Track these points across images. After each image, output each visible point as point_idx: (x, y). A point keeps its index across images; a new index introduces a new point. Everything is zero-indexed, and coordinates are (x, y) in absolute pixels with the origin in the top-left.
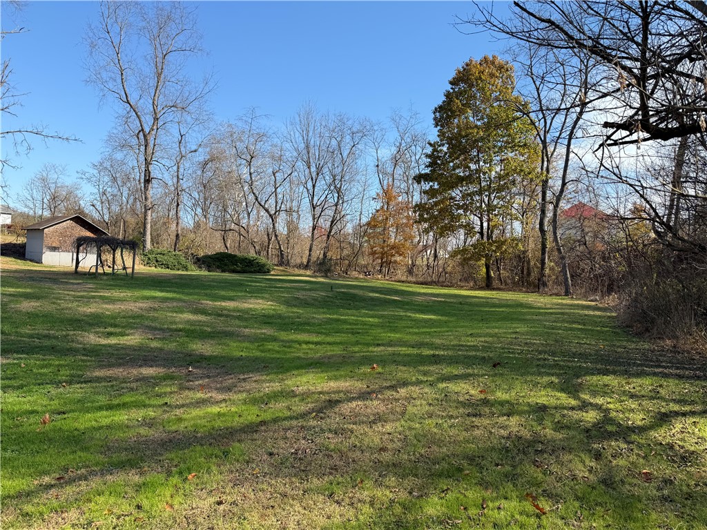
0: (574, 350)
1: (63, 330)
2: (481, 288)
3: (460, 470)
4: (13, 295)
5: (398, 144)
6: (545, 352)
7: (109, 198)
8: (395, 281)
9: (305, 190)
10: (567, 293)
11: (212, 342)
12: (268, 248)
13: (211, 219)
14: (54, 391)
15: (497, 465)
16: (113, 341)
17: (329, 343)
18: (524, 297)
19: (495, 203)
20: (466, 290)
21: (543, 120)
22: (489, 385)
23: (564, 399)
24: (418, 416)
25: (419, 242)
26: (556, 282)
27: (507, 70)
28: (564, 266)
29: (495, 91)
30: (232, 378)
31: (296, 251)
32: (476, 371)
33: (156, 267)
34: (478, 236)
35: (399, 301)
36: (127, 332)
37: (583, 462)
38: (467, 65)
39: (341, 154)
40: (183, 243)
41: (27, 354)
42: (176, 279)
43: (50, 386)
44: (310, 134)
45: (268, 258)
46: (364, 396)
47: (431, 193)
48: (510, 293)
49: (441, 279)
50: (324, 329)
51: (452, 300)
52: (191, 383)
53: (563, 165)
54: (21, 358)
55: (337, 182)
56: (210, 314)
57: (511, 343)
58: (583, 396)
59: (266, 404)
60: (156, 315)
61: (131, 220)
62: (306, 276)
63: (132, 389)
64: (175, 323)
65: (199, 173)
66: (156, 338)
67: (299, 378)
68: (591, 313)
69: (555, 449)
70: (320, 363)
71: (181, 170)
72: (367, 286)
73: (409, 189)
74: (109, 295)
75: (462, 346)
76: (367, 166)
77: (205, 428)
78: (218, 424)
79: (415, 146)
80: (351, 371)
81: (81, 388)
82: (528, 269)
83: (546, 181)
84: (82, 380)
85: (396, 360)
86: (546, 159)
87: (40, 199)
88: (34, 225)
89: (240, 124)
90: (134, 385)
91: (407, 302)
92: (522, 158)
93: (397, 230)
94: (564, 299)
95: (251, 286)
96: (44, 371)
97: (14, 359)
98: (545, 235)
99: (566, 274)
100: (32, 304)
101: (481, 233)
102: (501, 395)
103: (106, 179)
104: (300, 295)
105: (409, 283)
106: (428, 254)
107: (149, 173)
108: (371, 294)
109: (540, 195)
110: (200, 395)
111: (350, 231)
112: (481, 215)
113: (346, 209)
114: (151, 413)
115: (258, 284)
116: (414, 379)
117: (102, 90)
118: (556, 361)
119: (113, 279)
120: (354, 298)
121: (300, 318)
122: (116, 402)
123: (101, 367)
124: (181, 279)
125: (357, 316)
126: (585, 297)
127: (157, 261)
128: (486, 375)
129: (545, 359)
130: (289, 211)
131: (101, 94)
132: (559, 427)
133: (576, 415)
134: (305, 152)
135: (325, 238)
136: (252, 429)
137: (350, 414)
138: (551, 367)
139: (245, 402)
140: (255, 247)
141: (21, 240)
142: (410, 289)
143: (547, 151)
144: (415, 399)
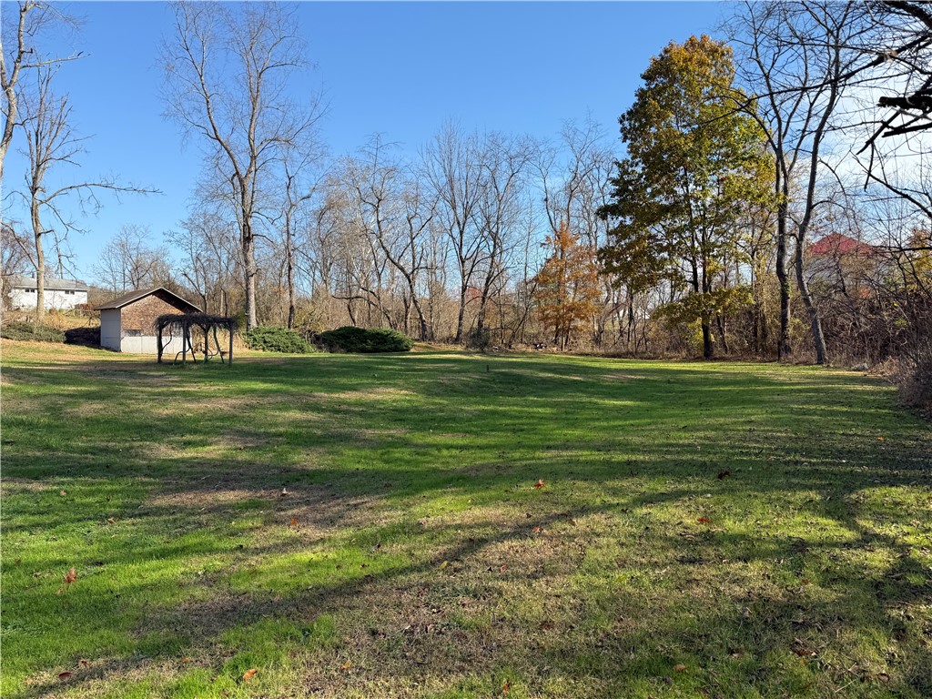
0: (840, 446)
1: (126, 441)
2: (698, 358)
3: (669, 662)
4: (72, 396)
5: (574, 168)
6: (796, 451)
7: (205, 264)
8: (577, 354)
9: (451, 239)
10: (820, 360)
11: (321, 450)
12: (406, 318)
13: (334, 284)
14: (95, 529)
15: (731, 652)
16: (189, 453)
17: (480, 447)
18: (759, 369)
19: (713, 239)
20: (676, 362)
21: (776, 120)
22: (714, 508)
23: (833, 529)
24: (604, 565)
25: (607, 300)
26: (805, 346)
27: (723, 54)
28: (815, 323)
29: (707, 86)
30: (339, 505)
31: (442, 320)
32: (692, 487)
33: (264, 349)
34: (690, 287)
35: (581, 382)
36: (210, 440)
37: (875, 644)
38: (666, 51)
39: (496, 187)
40: (299, 318)
41: (73, 476)
42: (287, 364)
43: (92, 523)
44: (454, 163)
45: (406, 332)
46: (522, 531)
47: (621, 232)
48: (739, 363)
49: (641, 349)
50: (477, 426)
51: (656, 378)
52: (282, 513)
53: (808, 182)
54: (63, 483)
55: (492, 225)
56: (323, 411)
57: (744, 439)
58: (862, 523)
59: (379, 546)
60: (252, 414)
61: (234, 291)
62: (456, 353)
63: (200, 525)
64: (276, 425)
65: (315, 225)
66: (247, 447)
67: (431, 503)
68: (859, 388)
69: (828, 620)
70: (463, 478)
71: (292, 223)
72: (536, 364)
73: (590, 228)
74: (196, 389)
75: (671, 445)
76: (532, 201)
77: (287, 588)
78: (307, 580)
79: (598, 168)
80: (506, 491)
81: (133, 524)
82: (763, 329)
83: (785, 205)
84: (137, 512)
85: (573, 471)
86: (782, 175)
87: (120, 269)
88: (109, 303)
89: (362, 157)
90: (204, 518)
91: (593, 384)
92: (748, 176)
93: (576, 285)
94: (816, 369)
95: (381, 369)
96: (90, 500)
97: (54, 485)
98: (785, 280)
99: (819, 334)
100: (94, 406)
101: (695, 283)
102: (731, 525)
103: (200, 240)
104: (444, 379)
105: (595, 355)
106: (621, 315)
107: (249, 228)
108: (542, 375)
109: (776, 225)
110: (290, 532)
111: (513, 291)
112: (694, 258)
113: (507, 260)
114: (216, 562)
115: (390, 367)
116: (598, 501)
117: (184, 125)
118: (814, 464)
119: (205, 368)
120: (519, 380)
121: (443, 411)
122: (175, 544)
123: (165, 492)
124: (293, 364)
125: (522, 406)
126: (847, 365)
127: (265, 342)
128: (708, 492)
129: (796, 463)
130: (431, 269)
131: (184, 130)
132: (829, 578)
133: (856, 557)
134: (448, 188)
135: (479, 300)
136: (352, 588)
137: (499, 563)
138: (807, 475)
139: (349, 544)
140: (389, 318)
141: (95, 323)
142: (597, 365)
143: (783, 163)
144: (598, 535)
